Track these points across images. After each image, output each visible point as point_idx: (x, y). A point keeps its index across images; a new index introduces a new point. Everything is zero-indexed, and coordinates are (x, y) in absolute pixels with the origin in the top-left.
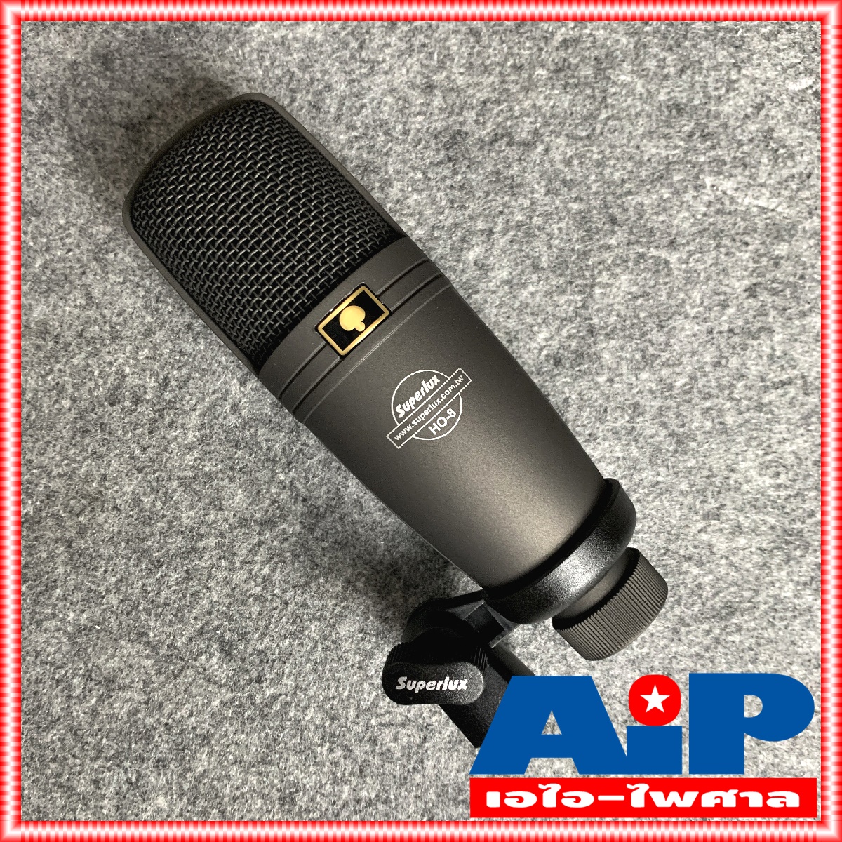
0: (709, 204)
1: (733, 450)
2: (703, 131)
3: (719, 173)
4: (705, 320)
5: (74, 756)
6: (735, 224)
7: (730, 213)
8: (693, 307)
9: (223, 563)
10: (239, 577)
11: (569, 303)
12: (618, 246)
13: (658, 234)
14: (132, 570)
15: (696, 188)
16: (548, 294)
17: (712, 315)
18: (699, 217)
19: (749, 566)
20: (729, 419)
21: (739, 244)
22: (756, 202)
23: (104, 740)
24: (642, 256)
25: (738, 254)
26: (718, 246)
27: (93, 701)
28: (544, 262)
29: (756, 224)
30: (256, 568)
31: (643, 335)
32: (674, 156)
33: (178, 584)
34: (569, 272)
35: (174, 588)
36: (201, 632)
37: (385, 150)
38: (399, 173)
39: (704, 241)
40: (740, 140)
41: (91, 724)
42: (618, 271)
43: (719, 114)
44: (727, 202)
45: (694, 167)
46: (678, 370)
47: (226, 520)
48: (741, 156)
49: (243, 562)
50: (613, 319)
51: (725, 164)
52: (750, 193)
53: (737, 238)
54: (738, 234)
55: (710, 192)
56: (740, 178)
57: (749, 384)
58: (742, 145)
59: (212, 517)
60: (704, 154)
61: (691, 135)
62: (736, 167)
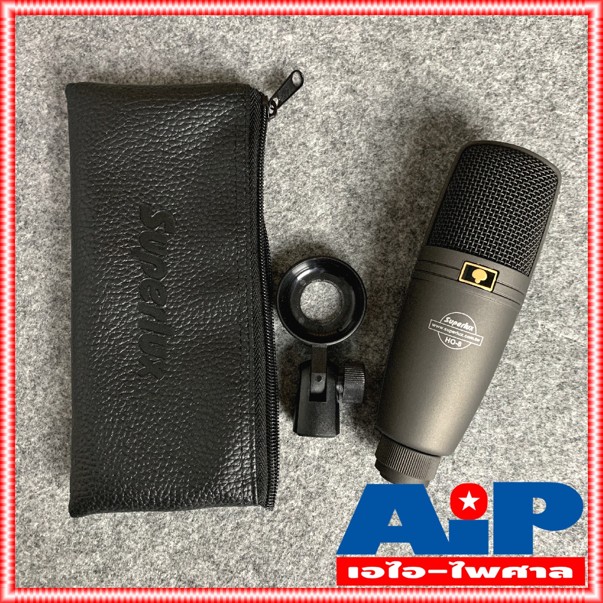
1: (545, 475)
14: (207, 520)
19: (551, 542)
20: (545, 458)
21: (555, 359)
25: (554, 365)
39: (535, 356)
40: (559, 301)
43: (548, 285)
48: (559, 309)
51: (550, 314)
56: (557, 322)
57: (556, 438)
58: (560, 304)
62: (556, 316)
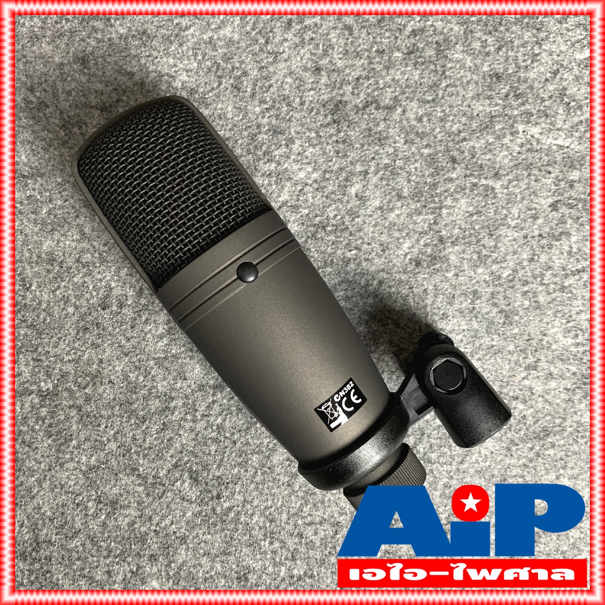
0: (522, 145)
2: (515, 92)
3: (529, 122)
4: (522, 229)
5: (92, 556)
6: (541, 159)
7: (537, 151)
8: (513, 220)
9: (189, 417)
10: (201, 425)
11: (424, 221)
12: (457, 179)
13: (486, 169)
15: (512, 134)
16: (410, 215)
17: (527, 225)
18: (515, 155)
22: (555, 142)
23: (113, 544)
24: (475, 185)
26: (529, 175)
27: (103, 517)
28: (405, 192)
29: (556, 158)
30: (212, 419)
31: (478, 241)
32: (495, 111)
33: (157, 433)
34: (424, 198)
35: (155, 436)
36: (176, 466)
37: (288, 117)
38: (299, 133)
41: (103, 533)
42: (458, 196)
44: (535, 143)
45: (510, 119)
46: (503, 265)
47: (189, 386)
49: (203, 416)
50: (456, 231)
52: (551, 136)
53: (543, 168)
54: (543, 166)
55: (522, 136)
59: (179, 385)
60: (517, 109)
61: (507, 96)
